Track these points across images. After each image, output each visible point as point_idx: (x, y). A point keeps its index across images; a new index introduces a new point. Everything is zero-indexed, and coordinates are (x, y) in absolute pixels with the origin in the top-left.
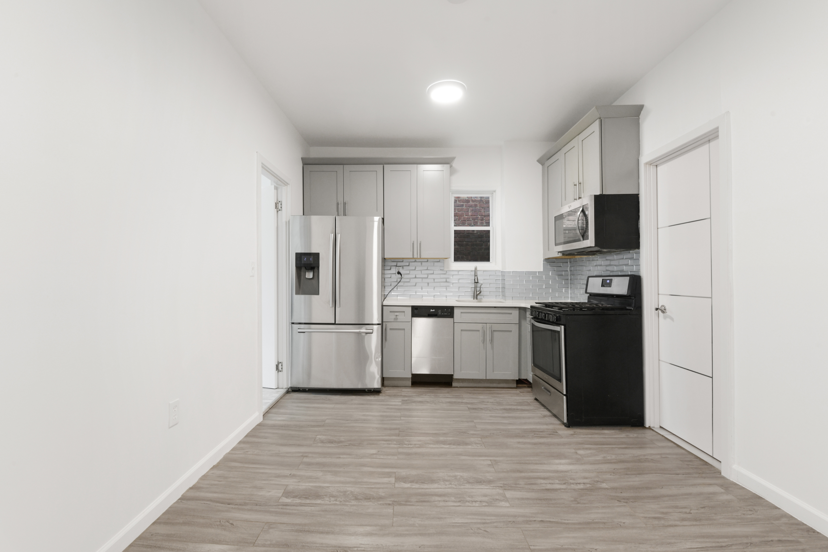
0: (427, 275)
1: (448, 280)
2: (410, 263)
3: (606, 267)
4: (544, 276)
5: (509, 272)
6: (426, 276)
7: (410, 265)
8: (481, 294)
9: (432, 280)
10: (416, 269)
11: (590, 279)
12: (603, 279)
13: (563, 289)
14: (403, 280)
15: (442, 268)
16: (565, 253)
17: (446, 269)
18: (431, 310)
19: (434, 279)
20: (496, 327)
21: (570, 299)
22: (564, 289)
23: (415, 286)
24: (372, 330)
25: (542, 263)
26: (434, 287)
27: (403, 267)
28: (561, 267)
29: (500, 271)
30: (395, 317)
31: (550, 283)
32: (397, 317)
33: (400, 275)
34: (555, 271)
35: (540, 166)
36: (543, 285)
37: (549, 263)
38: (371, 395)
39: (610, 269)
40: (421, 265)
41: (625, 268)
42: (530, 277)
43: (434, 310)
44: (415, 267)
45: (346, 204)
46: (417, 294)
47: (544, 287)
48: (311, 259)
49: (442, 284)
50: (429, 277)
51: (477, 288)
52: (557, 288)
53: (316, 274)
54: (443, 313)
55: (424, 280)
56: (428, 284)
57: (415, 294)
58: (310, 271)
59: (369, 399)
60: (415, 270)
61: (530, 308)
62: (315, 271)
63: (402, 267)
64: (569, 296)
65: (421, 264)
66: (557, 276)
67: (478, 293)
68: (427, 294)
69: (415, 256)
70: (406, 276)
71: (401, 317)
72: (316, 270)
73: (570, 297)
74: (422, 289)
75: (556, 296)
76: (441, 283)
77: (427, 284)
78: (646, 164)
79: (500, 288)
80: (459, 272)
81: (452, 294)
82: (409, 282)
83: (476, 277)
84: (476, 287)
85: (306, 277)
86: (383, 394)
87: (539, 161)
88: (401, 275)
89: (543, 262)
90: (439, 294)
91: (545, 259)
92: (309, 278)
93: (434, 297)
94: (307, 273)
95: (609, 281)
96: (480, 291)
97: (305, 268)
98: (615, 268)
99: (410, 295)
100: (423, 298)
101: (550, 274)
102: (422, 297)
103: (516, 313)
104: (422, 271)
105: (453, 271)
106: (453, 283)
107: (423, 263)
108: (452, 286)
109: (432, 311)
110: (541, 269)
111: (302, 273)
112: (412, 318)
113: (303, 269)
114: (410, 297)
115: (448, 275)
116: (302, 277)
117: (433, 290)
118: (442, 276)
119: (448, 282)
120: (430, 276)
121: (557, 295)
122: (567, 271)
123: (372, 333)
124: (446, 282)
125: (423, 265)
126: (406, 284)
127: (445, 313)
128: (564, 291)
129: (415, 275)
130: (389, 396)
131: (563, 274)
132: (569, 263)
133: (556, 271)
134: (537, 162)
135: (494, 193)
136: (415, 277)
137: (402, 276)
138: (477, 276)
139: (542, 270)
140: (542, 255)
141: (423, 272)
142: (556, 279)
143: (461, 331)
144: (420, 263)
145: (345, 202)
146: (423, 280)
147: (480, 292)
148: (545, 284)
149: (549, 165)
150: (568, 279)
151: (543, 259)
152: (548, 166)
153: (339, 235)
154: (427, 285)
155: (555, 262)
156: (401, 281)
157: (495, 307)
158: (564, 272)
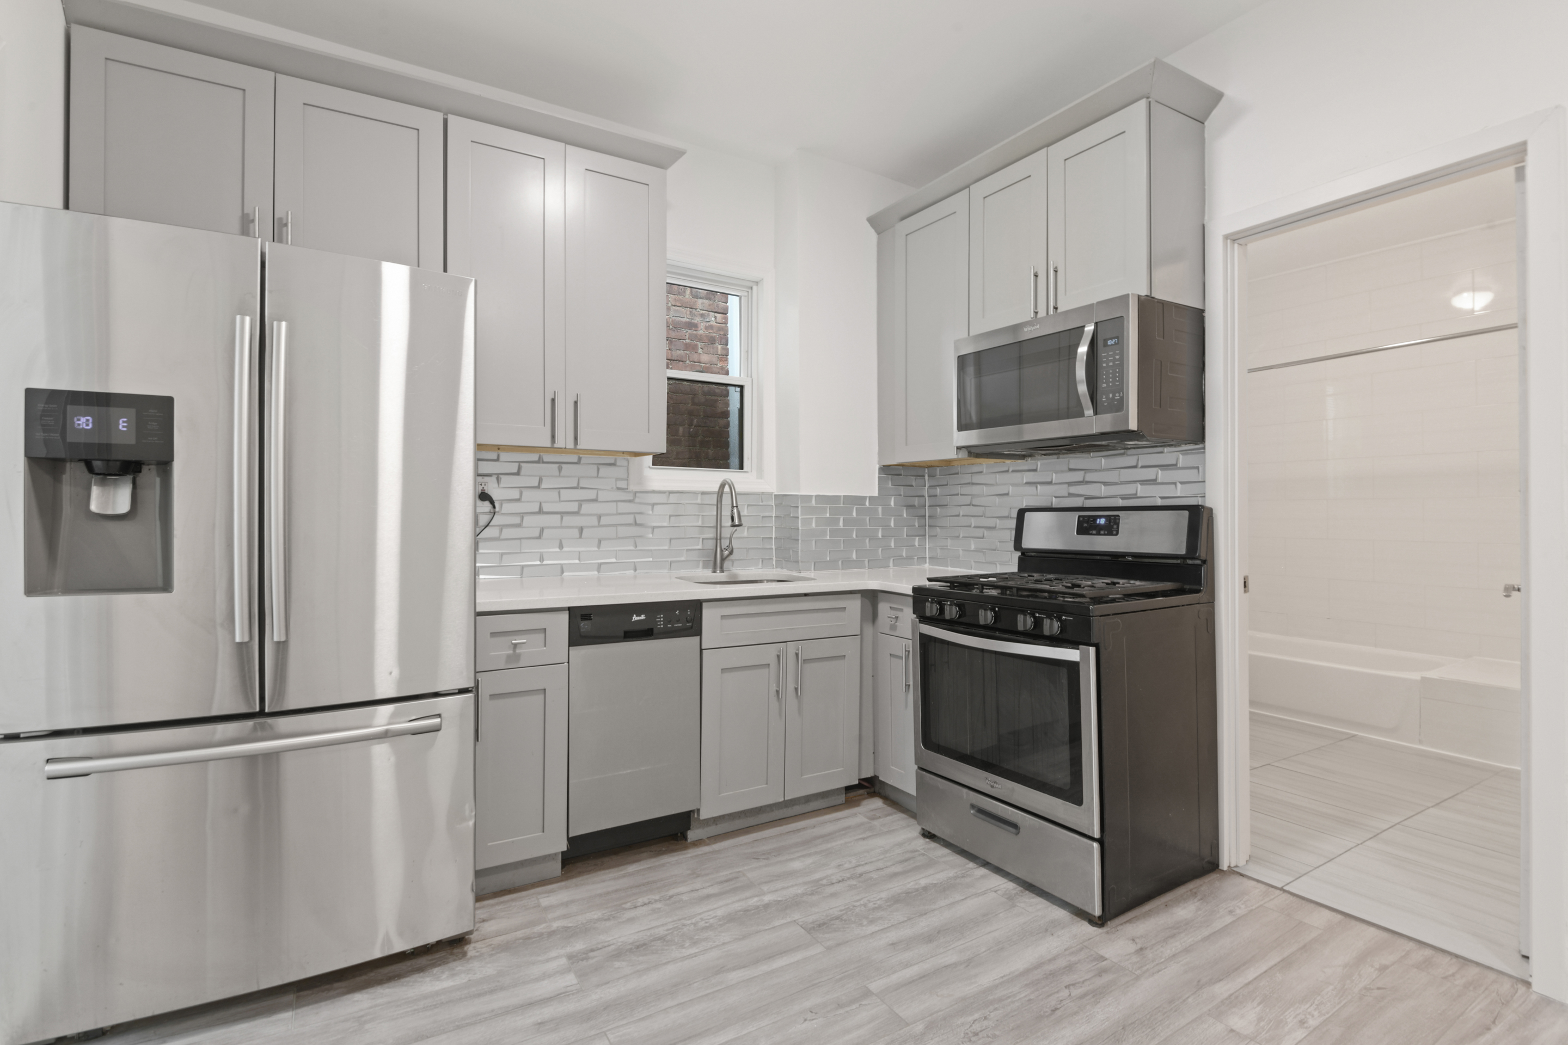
0: (576, 504)
1: (640, 519)
2: (522, 465)
3: (1069, 486)
4: (880, 509)
5: (808, 498)
6: (574, 507)
7: (522, 472)
8: (732, 557)
9: (594, 521)
10: (543, 486)
11: (1028, 515)
12: (1079, 517)
13: (915, 539)
14: (497, 520)
15: (622, 484)
16: (973, 450)
17: (633, 488)
18: (635, 618)
19: (599, 517)
20: (811, 650)
21: (929, 563)
22: (917, 538)
23: (540, 537)
24: (439, 716)
25: (877, 475)
26: (600, 541)
27: (498, 476)
28: (912, 486)
29: (771, 494)
30: (511, 652)
31: (892, 524)
32: (518, 651)
33: (487, 503)
34: (901, 495)
35: (872, 235)
36: (878, 529)
37: (890, 476)
38: (433, 965)
39: (1081, 492)
40: (557, 473)
41: (1141, 490)
42: (853, 509)
43: (643, 617)
44: (538, 478)
45: (286, 225)
46: (545, 562)
47: (880, 536)
48: (122, 425)
49: (623, 531)
50: (582, 512)
51: (722, 540)
52: (905, 537)
53: (152, 494)
54: (670, 622)
55: (568, 520)
56: (581, 530)
57: (538, 563)
58: (115, 483)
59: (437, 993)
60: (538, 487)
61: (910, 593)
62: (139, 480)
63: (494, 478)
64: (927, 556)
65: (560, 469)
66: (905, 508)
67: (726, 553)
68: (577, 561)
69: (560, 443)
70: (507, 508)
71: (531, 648)
72: (149, 476)
73: (930, 558)
74: (561, 546)
75: (902, 556)
76: (620, 528)
77: (576, 532)
78: (1226, 237)
79: (772, 538)
80: (671, 495)
81: (651, 559)
82: (519, 526)
83: (735, 510)
84: (720, 539)
85: (94, 507)
86: (478, 945)
87: (873, 221)
88: (492, 502)
89: (879, 474)
90: (614, 560)
91: (884, 466)
92: (110, 512)
93: (599, 571)
94: (95, 491)
95: (1106, 520)
96: (729, 550)
97: (82, 466)
98: (1104, 491)
99: (523, 567)
100: (565, 574)
101: (892, 504)
102: (562, 572)
103: (855, 606)
104: (562, 491)
105: (654, 492)
106: (653, 528)
107: (564, 466)
108: (651, 535)
109: (638, 618)
110: (873, 490)
111: (67, 490)
112: (570, 648)
113: (73, 473)
114: (522, 574)
115: (640, 503)
116: (67, 510)
117: (596, 549)
118: (623, 507)
119: (641, 525)
120: (586, 508)
121: (904, 555)
122: (923, 496)
123: (438, 730)
124: (636, 524)
125: (563, 473)
126: (507, 533)
127: (678, 622)
128: (917, 544)
129: (539, 504)
130: (506, 947)
131: (916, 504)
132: (927, 477)
133: (904, 496)
134: (868, 223)
135: (755, 288)
136: (541, 512)
137: (494, 507)
138: (737, 507)
139: (876, 494)
140: (877, 456)
141: (566, 494)
142: (902, 515)
143: (722, 673)
144: (557, 466)
145: (280, 219)
146: (564, 518)
147: (731, 553)
148: (882, 529)
149: (910, 232)
150: (925, 516)
151: (877, 467)
152: (907, 233)
153: (284, 324)
154: (578, 536)
155: (901, 475)
156: (490, 524)
157: (806, 595)
158: (917, 498)
